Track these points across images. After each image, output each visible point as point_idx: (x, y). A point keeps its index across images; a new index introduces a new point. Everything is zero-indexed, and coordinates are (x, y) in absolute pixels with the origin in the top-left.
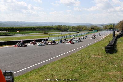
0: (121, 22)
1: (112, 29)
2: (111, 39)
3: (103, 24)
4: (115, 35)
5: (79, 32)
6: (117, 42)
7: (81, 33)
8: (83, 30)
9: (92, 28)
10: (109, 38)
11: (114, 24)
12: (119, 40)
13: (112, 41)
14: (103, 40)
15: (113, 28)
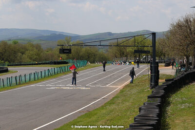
0: (179, 26)
1: (147, 52)
2: (144, 99)
3: (110, 34)
4: (161, 81)
5: (7, 71)
6: (169, 109)
7: (18, 75)
8: (25, 58)
9: (63, 51)
10: (134, 91)
11: (154, 34)
12: (175, 98)
13: (148, 107)
14: (112, 101)
15: (150, 49)
